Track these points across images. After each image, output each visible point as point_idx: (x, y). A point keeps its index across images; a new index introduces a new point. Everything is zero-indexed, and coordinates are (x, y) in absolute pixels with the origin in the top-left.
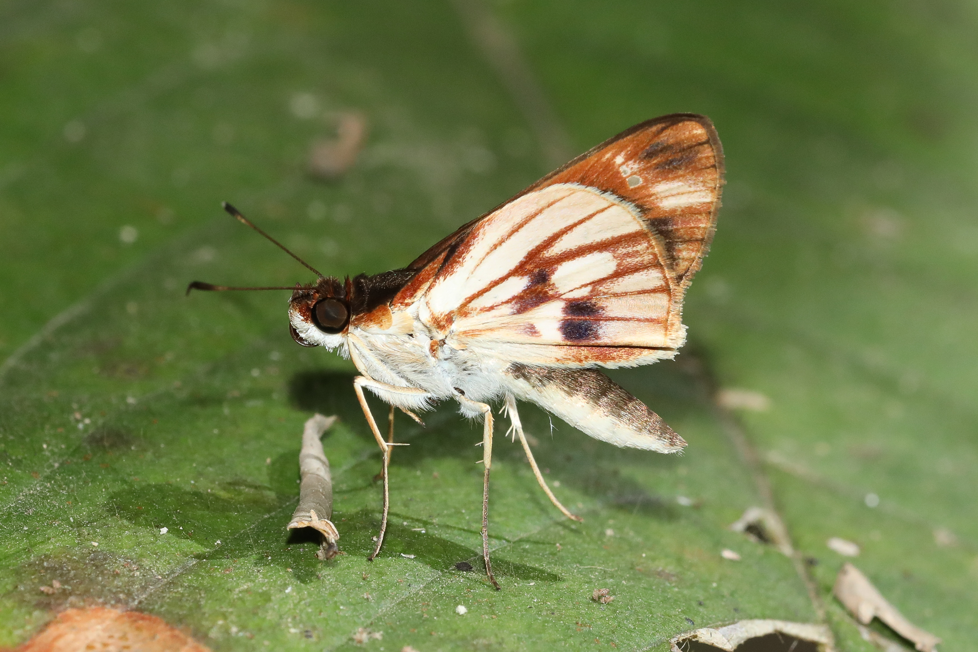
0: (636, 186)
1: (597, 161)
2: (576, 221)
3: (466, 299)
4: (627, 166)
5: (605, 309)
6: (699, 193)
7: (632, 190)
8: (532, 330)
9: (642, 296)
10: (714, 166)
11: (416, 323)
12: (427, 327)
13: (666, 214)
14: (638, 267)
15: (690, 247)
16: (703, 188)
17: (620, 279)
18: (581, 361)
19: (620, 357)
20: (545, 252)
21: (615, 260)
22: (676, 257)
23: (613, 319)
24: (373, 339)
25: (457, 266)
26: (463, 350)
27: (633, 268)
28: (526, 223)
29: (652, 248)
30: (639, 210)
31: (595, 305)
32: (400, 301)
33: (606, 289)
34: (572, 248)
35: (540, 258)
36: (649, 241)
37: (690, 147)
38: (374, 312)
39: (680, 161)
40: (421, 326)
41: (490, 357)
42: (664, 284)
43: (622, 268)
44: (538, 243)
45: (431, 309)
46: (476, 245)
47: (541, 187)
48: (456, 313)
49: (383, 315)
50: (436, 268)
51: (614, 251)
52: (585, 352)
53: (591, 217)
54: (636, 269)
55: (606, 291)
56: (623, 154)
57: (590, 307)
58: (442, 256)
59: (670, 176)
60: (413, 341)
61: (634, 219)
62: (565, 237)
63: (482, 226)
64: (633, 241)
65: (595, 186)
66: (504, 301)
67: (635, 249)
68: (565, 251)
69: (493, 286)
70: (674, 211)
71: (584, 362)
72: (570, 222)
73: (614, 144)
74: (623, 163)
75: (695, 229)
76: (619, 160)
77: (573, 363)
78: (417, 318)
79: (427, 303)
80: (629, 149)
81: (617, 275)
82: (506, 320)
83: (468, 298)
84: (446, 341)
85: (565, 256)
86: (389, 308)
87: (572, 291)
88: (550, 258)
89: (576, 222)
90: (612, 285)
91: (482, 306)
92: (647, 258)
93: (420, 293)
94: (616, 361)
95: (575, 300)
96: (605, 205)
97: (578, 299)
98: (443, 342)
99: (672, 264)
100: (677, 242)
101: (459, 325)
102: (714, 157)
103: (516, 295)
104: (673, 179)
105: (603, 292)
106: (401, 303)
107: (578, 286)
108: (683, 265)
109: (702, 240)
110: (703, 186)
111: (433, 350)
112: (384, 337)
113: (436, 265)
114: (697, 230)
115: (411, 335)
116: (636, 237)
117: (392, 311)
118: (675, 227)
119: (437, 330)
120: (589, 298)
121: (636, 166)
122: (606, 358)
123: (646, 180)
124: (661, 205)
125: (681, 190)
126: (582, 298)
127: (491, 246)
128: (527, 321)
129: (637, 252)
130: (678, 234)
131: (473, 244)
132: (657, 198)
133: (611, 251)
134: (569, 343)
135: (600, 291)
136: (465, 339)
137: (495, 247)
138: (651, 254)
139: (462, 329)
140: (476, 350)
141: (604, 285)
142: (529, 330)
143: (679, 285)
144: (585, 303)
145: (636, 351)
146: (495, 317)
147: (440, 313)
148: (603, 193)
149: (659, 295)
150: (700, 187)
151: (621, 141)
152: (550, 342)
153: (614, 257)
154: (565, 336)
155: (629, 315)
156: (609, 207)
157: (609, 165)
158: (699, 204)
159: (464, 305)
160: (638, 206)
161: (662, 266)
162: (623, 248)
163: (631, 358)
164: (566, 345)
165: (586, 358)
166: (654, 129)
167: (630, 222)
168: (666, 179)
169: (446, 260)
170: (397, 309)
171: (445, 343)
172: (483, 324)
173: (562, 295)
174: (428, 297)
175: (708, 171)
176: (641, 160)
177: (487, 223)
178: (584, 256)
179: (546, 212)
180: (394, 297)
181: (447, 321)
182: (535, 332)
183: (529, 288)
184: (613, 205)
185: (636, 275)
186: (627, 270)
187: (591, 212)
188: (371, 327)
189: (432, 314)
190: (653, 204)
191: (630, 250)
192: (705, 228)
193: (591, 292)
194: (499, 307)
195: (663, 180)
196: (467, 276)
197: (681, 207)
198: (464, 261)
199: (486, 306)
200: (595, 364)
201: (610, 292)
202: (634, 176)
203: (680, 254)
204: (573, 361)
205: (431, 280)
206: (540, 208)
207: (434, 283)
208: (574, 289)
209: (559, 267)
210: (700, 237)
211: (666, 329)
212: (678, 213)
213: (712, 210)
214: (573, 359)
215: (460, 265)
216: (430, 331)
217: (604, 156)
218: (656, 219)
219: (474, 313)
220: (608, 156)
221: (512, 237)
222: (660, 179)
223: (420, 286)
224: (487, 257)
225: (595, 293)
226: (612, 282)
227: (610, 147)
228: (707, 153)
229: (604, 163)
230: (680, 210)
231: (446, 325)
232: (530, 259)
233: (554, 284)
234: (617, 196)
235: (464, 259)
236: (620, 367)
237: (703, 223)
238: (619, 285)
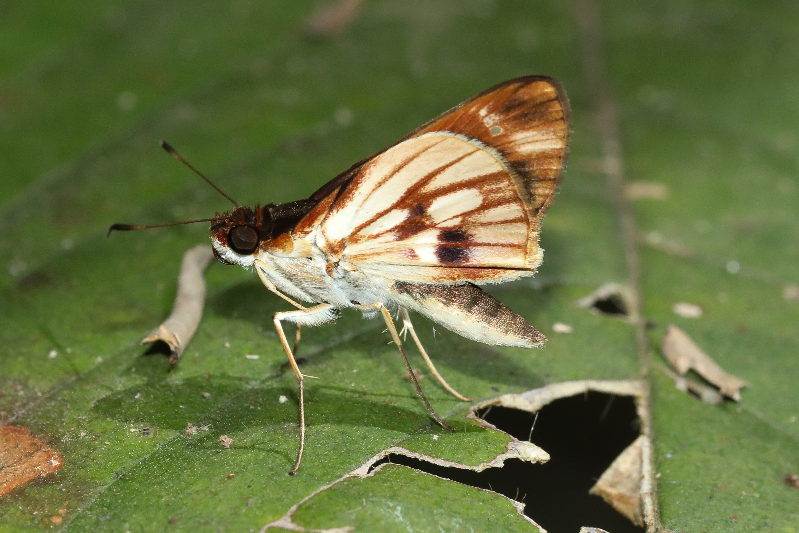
0: (498, 134)
1: (464, 114)
2: (448, 162)
3: (356, 228)
4: (490, 118)
5: (474, 236)
6: (550, 141)
7: (494, 138)
8: (412, 254)
9: (504, 225)
10: (562, 119)
11: (313, 249)
12: (323, 252)
13: (524, 158)
14: (501, 201)
15: (544, 185)
16: (554, 137)
17: (486, 211)
18: (454, 279)
19: (488, 276)
20: (422, 189)
21: (481, 195)
22: (533, 193)
23: (480, 245)
24: (278, 261)
25: (348, 201)
26: (354, 271)
27: (496, 202)
28: (405, 165)
29: (512, 186)
30: (500, 154)
31: (465, 233)
32: (301, 230)
33: (475, 219)
34: (445, 186)
35: (417, 194)
36: (509, 180)
37: (542, 104)
38: (279, 238)
39: (534, 114)
40: (318, 251)
41: (378, 276)
42: (523, 216)
43: (487, 202)
44: (415, 181)
45: (326, 237)
46: (363, 183)
47: (418, 134)
48: (348, 240)
49: (286, 241)
50: (330, 202)
51: (480, 188)
52: (457, 272)
53: (459, 160)
54: (499, 203)
55: (474, 221)
56: (486, 108)
57: (461, 235)
58: (336, 191)
59: (527, 126)
60: (312, 263)
61: (497, 161)
62: (439, 177)
63: (368, 167)
64: (496, 180)
65: (463, 134)
66: (388, 230)
67: (498, 186)
68: (439, 188)
69: (379, 218)
70: (529, 155)
71: (457, 280)
72: (443, 164)
73: (479, 99)
74: (486, 116)
75: (548, 171)
76: (483, 112)
77: (448, 281)
78: (315, 244)
79: (323, 232)
80: (491, 103)
81: (484, 207)
82: (390, 245)
83: (358, 227)
84: (340, 264)
85: (439, 192)
86: (291, 236)
87: (445, 221)
88: (426, 194)
89: (448, 164)
90: (479, 216)
91: (370, 234)
92: (508, 194)
93: (317, 223)
94: (484, 279)
95: (447, 228)
96: (471, 149)
97: (451, 228)
98: (337, 264)
99: (529, 199)
100: (533, 181)
101: (350, 250)
102: (562, 111)
103: (398, 225)
104: (529, 129)
105: (472, 222)
106: (302, 232)
107: (450, 217)
108: (539, 200)
109: (554, 180)
110: (554, 135)
111: (329, 271)
112: (287, 260)
113: (330, 200)
114: (550, 172)
115: (311, 259)
116: (498, 176)
117: (294, 238)
118: (531, 169)
119: (332, 254)
120: (460, 227)
121: (497, 118)
122: (475, 277)
123: (506, 129)
124: (519, 150)
125: (536, 138)
126: (455, 227)
127: (377, 184)
128: (408, 246)
129: (500, 188)
130: (534, 175)
131: (361, 183)
132: (516, 145)
133: (477, 188)
134: (443, 265)
135: (470, 221)
136: (355, 262)
137: (380, 185)
138: (511, 191)
139: (353, 254)
140: (365, 271)
141: (473, 216)
142: (410, 254)
143: (535, 217)
144: (457, 231)
145: (501, 271)
146: (380, 243)
147: (334, 240)
148: (470, 140)
149: (519, 224)
150: (552, 136)
151: (484, 97)
152: (428, 264)
153: (480, 192)
154: (440, 259)
155: (494, 241)
156: (475, 151)
157: (475, 117)
158: (551, 150)
159: (354, 234)
160: (499, 151)
161: (521, 200)
162: (488, 185)
163: (497, 276)
164: (442, 267)
165: (459, 276)
166: (512, 87)
167: (493, 164)
168: (524, 129)
169: (338, 195)
170: (297, 236)
171: (339, 265)
172: (370, 249)
173: (437, 224)
174: (324, 227)
175: (558, 122)
176: (501, 113)
177: (373, 165)
178: (455, 192)
179: (422, 156)
180: (295, 227)
181: (340, 247)
182: (415, 256)
183: (409, 218)
184: (479, 149)
185: (500, 208)
186: (491, 204)
187: (460, 156)
188: (276, 252)
189: (327, 240)
190: (512, 149)
191: (494, 187)
192: (556, 170)
193: (462, 221)
194: (384, 235)
195: (520, 129)
196: (357, 209)
197: (535, 152)
198: (353, 197)
199: (373, 234)
200: (467, 282)
201: (478, 222)
202: (496, 126)
203: (536, 191)
204: (448, 279)
205: (326, 212)
206: (417, 151)
207: (328, 215)
208: (448, 220)
209: (434, 201)
210: (552, 177)
211: (526, 253)
212: (534, 157)
213: (562, 154)
214: (448, 277)
215: (350, 200)
216: (326, 255)
217: (470, 108)
218: (515, 162)
219: (363, 240)
220: (473, 109)
221: (395, 177)
222: (517, 129)
223: (317, 217)
224: (373, 193)
225: (465, 222)
226: (479, 214)
227: (475, 102)
228: (557, 107)
229: (470, 115)
230: (535, 154)
231: (339, 251)
232: (410, 195)
233: (430, 216)
234: (482, 143)
235: (353, 195)
236: (487, 284)
237: (554, 166)
238: (485, 216)
